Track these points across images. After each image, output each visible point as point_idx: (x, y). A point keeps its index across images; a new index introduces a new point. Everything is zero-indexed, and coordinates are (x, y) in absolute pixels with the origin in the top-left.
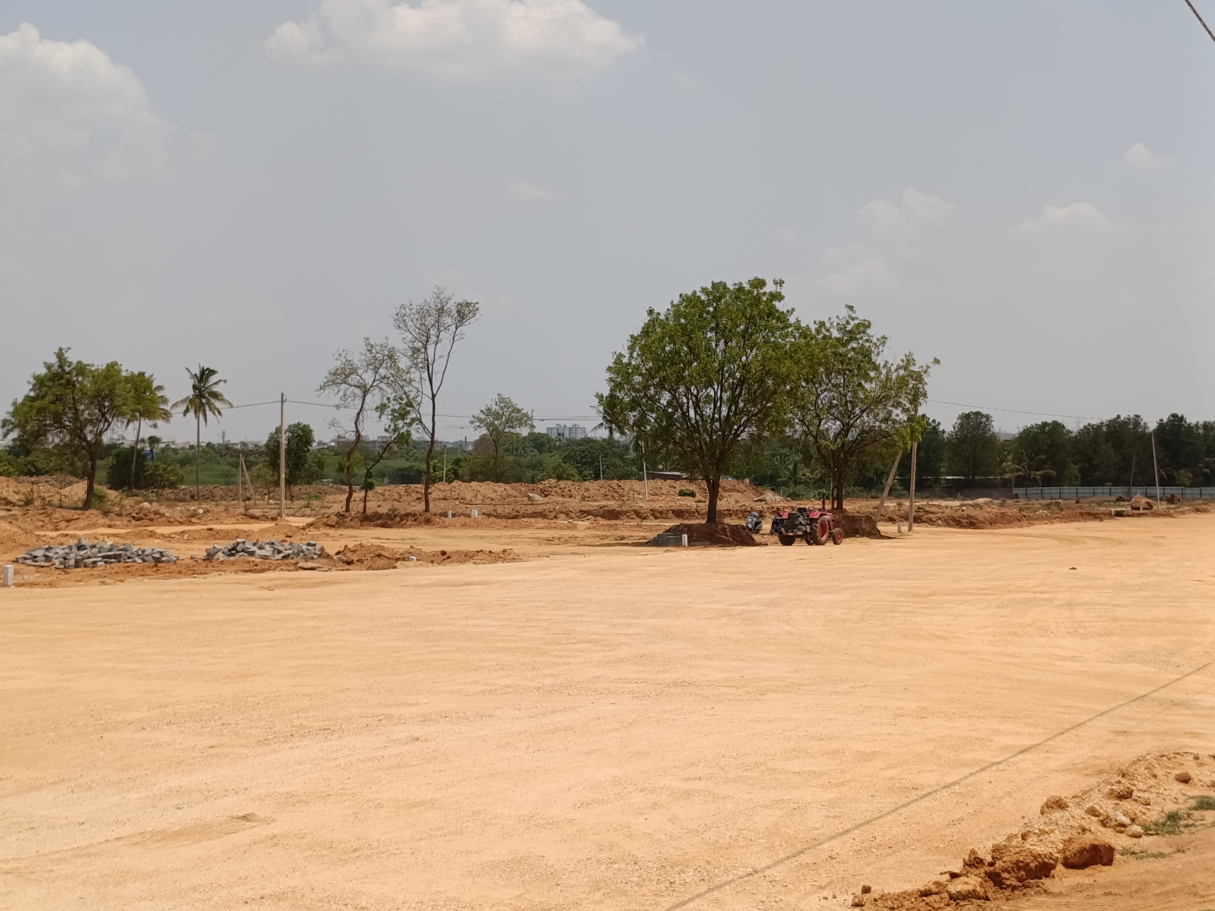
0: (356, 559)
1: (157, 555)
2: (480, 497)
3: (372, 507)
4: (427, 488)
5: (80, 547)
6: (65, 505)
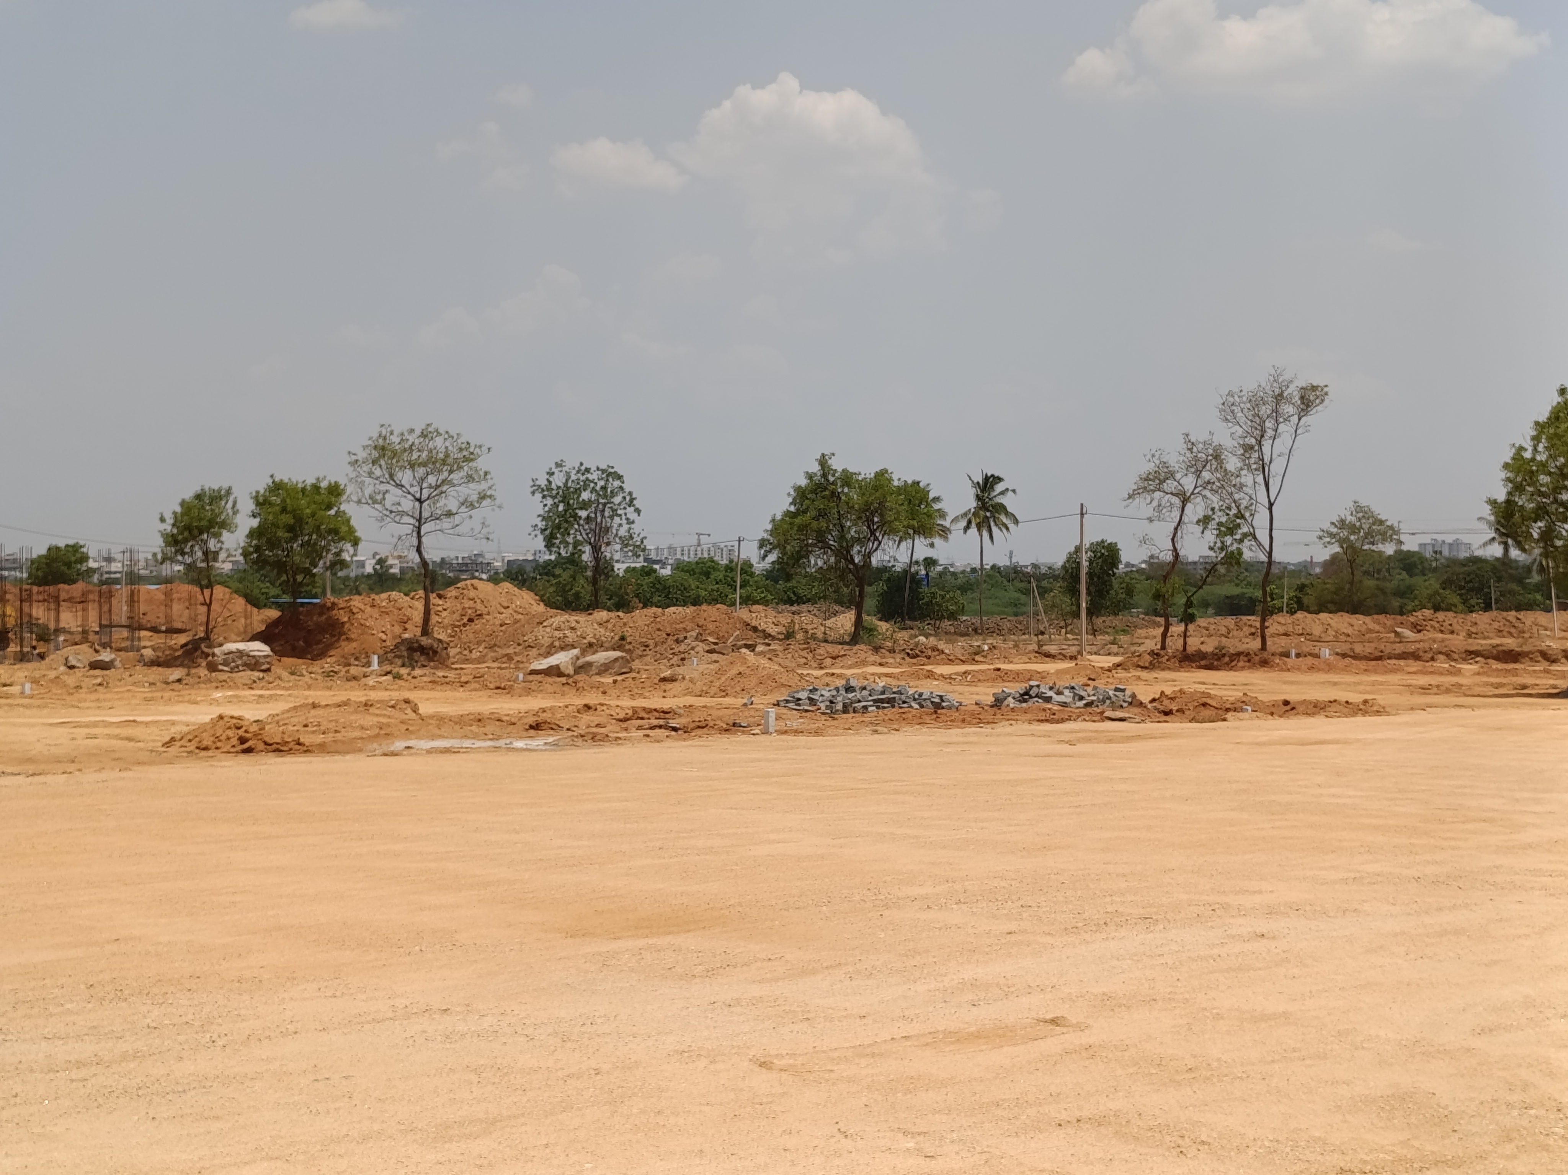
0: (1175, 708)
1: (937, 700)
2: (1331, 632)
3: (1194, 643)
4: (1263, 621)
5: (849, 689)
6: (830, 639)
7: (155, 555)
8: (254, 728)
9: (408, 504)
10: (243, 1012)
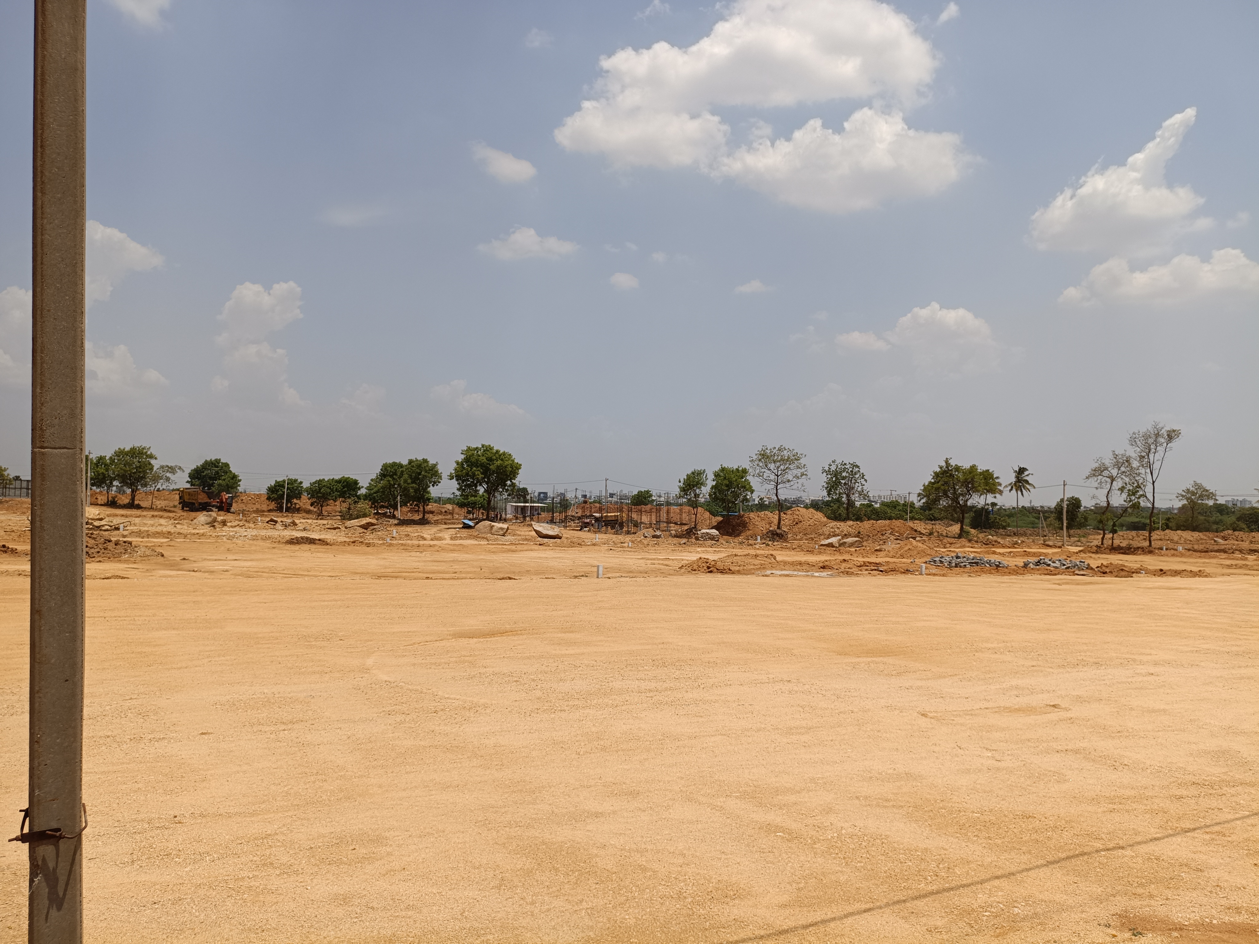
0: (1108, 571)
1: (998, 564)
2: (1182, 539)
3: (1117, 542)
4: (1150, 533)
5: (958, 557)
6: (949, 536)
7: (676, 495)
8: (713, 563)
9: (773, 477)
10: (710, 675)
